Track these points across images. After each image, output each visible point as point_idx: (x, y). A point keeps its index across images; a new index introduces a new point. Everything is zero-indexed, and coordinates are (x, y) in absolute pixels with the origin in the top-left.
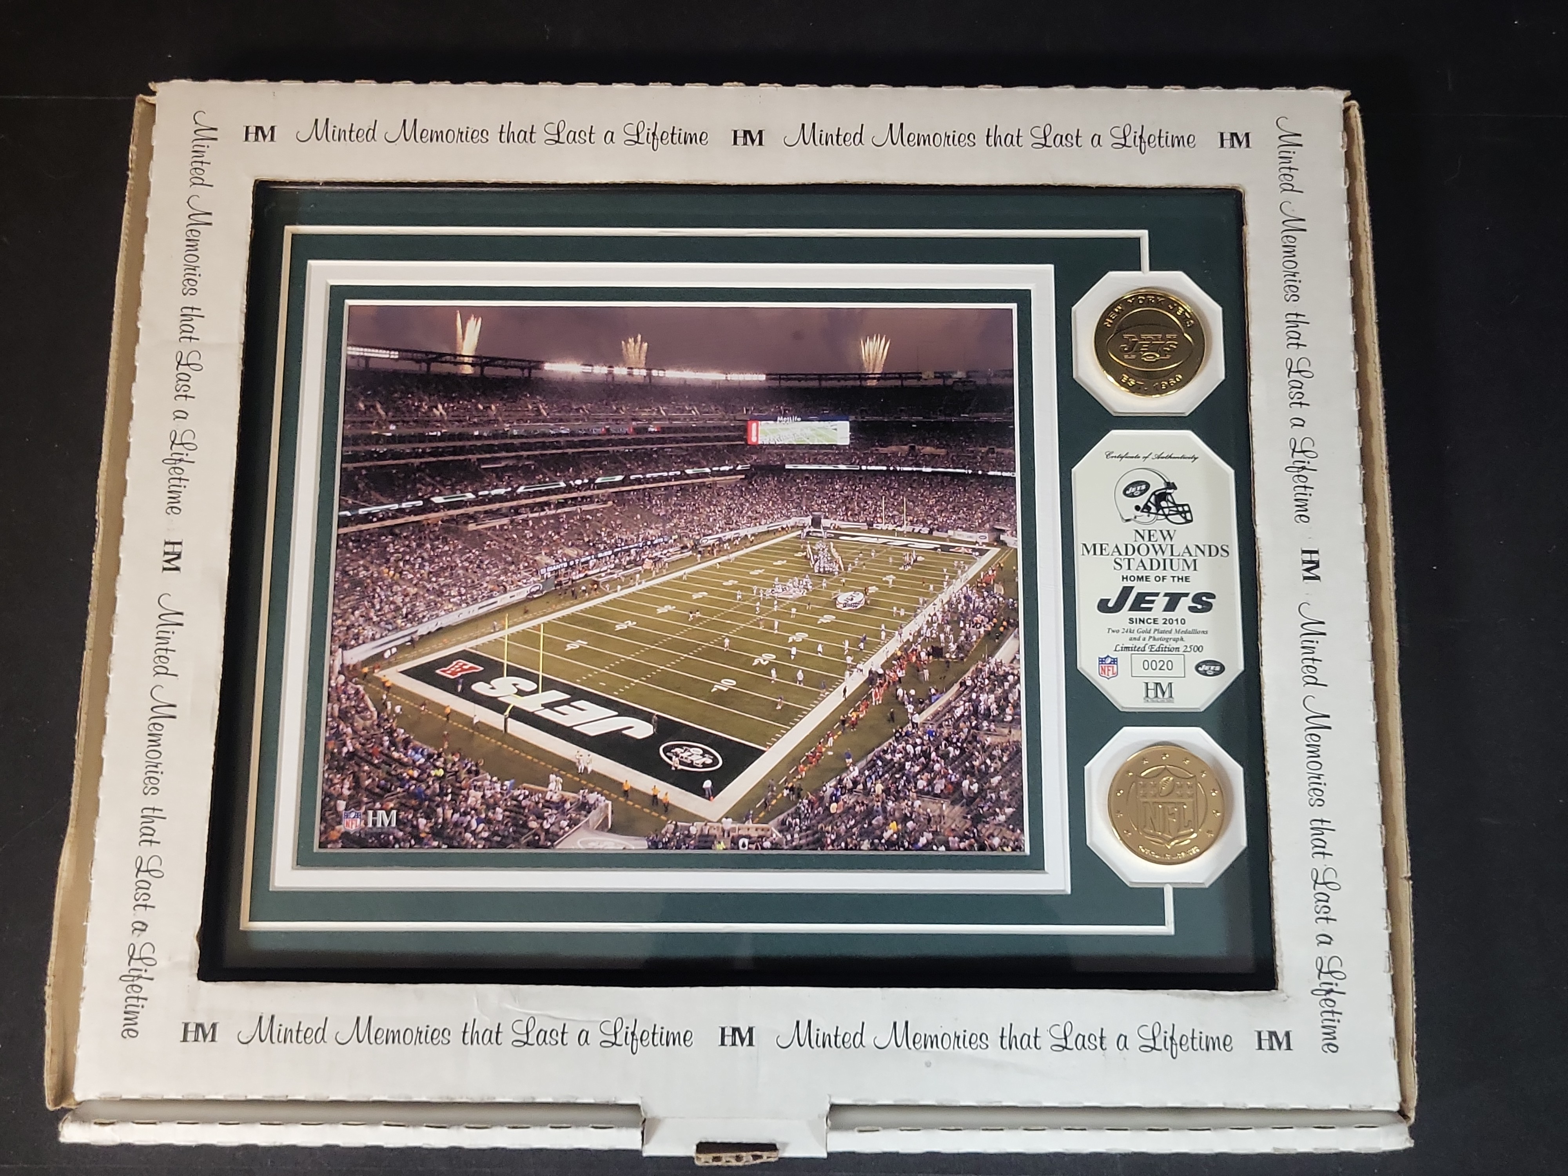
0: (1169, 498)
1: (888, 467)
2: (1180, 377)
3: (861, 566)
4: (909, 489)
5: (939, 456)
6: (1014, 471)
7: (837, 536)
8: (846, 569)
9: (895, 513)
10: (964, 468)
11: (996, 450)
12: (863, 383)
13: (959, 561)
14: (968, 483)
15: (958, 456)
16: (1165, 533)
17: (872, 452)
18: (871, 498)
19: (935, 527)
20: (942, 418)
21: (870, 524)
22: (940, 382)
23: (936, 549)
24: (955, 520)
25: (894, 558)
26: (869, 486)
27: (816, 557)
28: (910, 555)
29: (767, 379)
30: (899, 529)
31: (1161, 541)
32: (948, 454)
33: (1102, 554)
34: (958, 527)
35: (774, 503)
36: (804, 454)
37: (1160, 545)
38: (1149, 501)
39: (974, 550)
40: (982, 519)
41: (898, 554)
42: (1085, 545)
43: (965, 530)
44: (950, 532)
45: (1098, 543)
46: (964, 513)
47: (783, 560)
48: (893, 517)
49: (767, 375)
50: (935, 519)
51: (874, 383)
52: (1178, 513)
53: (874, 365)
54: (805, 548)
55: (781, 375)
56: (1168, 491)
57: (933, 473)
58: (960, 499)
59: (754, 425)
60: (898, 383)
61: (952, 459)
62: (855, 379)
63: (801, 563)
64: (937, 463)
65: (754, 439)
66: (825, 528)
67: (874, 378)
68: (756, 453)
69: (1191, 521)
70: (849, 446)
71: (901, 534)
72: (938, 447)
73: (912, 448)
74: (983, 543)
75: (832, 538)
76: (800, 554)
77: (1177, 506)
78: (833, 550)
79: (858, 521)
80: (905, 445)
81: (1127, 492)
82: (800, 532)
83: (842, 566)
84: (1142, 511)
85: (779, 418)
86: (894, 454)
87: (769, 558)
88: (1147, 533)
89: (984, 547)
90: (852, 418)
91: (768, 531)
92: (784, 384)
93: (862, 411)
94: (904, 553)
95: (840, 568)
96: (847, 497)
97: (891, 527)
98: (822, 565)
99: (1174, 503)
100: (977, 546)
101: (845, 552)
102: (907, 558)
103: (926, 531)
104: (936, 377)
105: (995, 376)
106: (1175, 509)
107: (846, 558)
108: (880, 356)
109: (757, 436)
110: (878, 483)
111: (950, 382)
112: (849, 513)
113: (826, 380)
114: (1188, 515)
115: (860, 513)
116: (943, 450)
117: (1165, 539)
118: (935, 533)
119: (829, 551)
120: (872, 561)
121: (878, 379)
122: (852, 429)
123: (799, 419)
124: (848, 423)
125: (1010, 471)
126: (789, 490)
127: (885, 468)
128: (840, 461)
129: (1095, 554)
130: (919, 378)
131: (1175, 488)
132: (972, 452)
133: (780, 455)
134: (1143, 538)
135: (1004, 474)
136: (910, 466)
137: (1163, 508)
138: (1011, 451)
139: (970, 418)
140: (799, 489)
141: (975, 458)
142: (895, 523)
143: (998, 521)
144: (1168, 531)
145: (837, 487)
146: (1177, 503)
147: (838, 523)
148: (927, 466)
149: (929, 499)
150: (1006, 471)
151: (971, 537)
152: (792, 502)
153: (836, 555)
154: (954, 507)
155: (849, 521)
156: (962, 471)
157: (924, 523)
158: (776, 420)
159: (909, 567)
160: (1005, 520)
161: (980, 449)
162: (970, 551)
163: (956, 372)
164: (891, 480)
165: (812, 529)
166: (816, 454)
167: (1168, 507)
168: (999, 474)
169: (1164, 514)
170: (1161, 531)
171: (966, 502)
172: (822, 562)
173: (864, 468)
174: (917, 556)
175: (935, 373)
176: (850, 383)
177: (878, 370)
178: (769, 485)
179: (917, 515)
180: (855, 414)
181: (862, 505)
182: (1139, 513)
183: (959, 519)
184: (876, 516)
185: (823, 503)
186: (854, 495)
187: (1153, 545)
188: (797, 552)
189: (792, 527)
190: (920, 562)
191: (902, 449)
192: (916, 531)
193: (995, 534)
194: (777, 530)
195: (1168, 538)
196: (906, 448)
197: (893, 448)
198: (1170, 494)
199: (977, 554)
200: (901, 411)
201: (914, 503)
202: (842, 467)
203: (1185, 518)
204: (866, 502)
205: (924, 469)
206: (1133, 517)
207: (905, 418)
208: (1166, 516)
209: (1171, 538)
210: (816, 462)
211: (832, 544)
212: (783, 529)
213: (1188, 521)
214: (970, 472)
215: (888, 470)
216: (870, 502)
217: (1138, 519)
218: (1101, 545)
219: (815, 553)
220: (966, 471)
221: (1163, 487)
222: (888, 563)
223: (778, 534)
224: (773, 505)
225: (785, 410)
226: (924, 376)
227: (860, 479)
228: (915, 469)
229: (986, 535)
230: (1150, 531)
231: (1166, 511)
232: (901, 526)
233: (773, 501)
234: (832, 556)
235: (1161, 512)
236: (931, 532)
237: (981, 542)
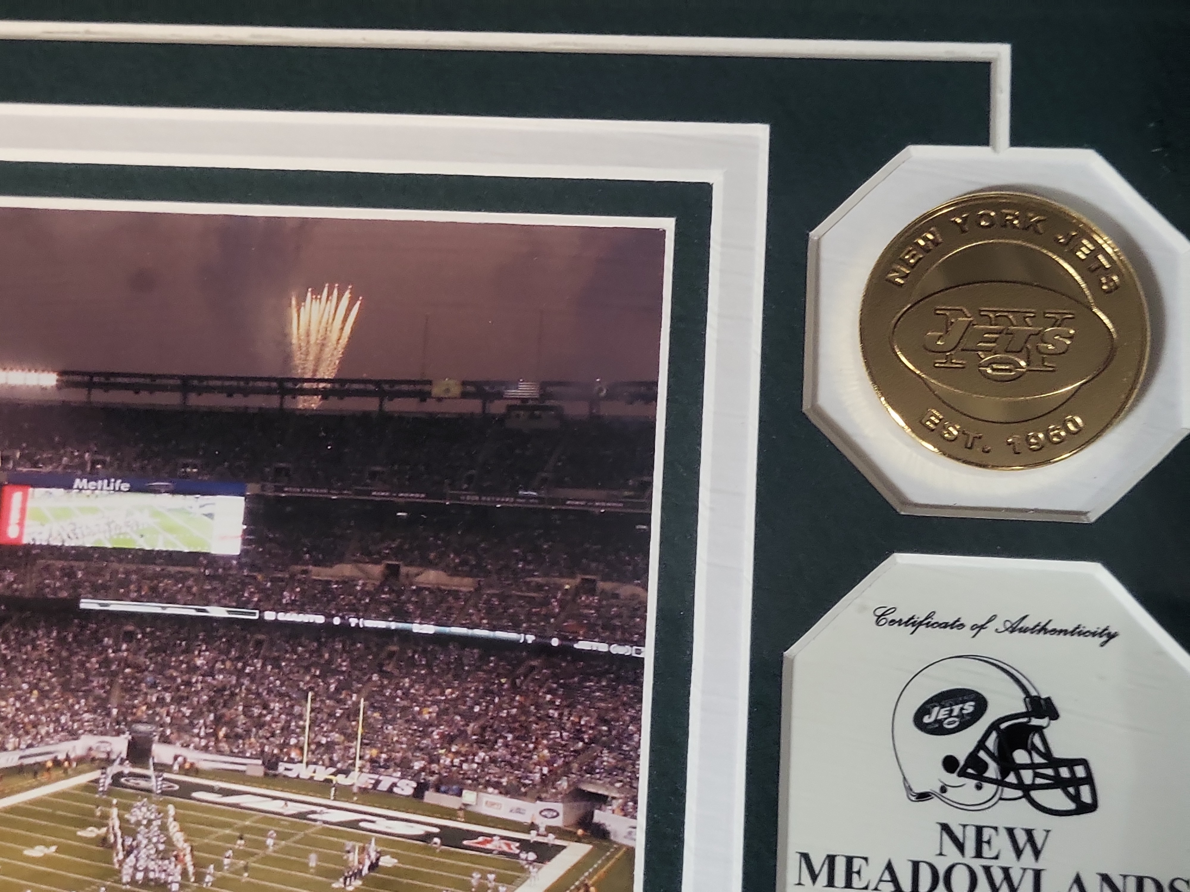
0: (1037, 740)
1: (329, 616)
2: (1078, 420)
3: (238, 872)
4: (375, 677)
5: (455, 594)
6: (641, 642)
7: (186, 790)
8: (200, 877)
9: (336, 736)
10: (516, 628)
11: (601, 585)
12: (289, 403)
13: (484, 877)
14: (521, 670)
15: (503, 598)
16: (1022, 838)
17: (292, 576)
18: (281, 695)
19: (433, 779)
20: (472, 498)
21: (271, 764)
22: (473, 406)
23: (427, 837)
24: (481, 764)
25: (322, 858)
26: (276, 662)
27: (129, 841)
28: (363, 850)
29: (59, 387)
30: (340, 779)
31: (1008, 858)
32: (478, 590)
33: (849, 884)
34: (488, 784)
35: (44, 695)
36: (127, 573)
37: (1006, 871)
38: (981, 745)
39: (525, 845)
40: (549, 763)
41: (332, 846)
42: (805, 857)
43: (505, 792)
44: (469, 796)
45: (841, 850)
46: (506, 745)
47: (47, 845)
48: (330, 747)
49: (61, 373)
50: (434, 759)
51: (314, 403)
52: (1058, 783)
53: (318, 360)
54: (105, 817)
55: (91, 375)
56: (1035, 722)
57: (436, 635)
58: (499, 708)
59: (17, 497)
60: (371, 405)
61: (488, 602)
62: (269, 392)
63: (89, 855)
64: (448, 612)
65: (12, 532)
66: (161, 768)
67: (315, 392)
68: (15, 567)
69: (1092, 807)
70: (239, 557)
71: (345, 792)
72: (454, 572)
73: (393, 572)
74: (550, 829)
75: (173, 794)
76: (91, 832)
77: (1055, 763)
78: (173, 827)
79: (242, 754)
80: (376, 562)
81: (926, 720)
82: (96, 774)
83: (191, 869)
84: (963, 774)
85: (77, 482)
86: (347, 583)
87: (15, 839)
88: (971, 833)
89: (551, 839)
90: (252, 488)
91: (19, 770)
92: (99, 397)
93: (278, 471)
94: (349, 845)
95: (184, 873)
96: (220, 690)
97: (322, 773)
98: (141, 864)
99: (1047, 754)
100: (532, 836)
101: (204, 834)
102: (354, 858)
103: (407, 787)
104: (464, 395)
105: (609, 397)
106: (1050, 772)
107: (200, 849)
108: (334, 336)
109: (21, 524)
110: (300, 657)
111: (497, 408)
112: (221, 734)
113: (200, 391)
114: (1085, 792)
115: (248, 731)
116: (468, 581)
117: (1019, 852)
118: (431, 797)
119: (163, 828)
120: (266, 860)
121: (325, 394)
122: (250, 517)
123: (126, 486)
124: (243, 498)
125: (633, 643)
126: (82, 664)
127: (320, 619)
128: (212, 597)
129: (831, 883)
130: (424, 396)
131: (1054, 715)
132: (539, 587)
133: (70, 574)
134: (960, 847)
135: (617, 649)
136: (384, 617)
137: (1017, 768)
138: (639, 590)
139: (541, 500)
140: (106, 662)
141: (546, 603)
142: (332, 764)
143: (591, 770)
144: (1029, 833)
145: (199, 662)
146: (1058, 753)
147: (193, 756)
148: (425, 619)
149: (423, 705)
150: (622, 642)
151: (519, 811)
152: (87, 694)
153: (178, 838)
154: (483, 729)
155: (220, 752)
156: (512, 636)
157: (404, 766)
158: (69, 486)
159: (358, 883)
160: (609, 772)
161: (558, 581)
162: (514, 848)
163: (515, 384)
164: (333, 651)
165: (127, 769)
166: (157, 576)
167: (1032, 766)
168: (603, 647)
169: (1020, 785)
170: (1010, 832)
171: (515, 718)
172: (143, 853)
173: (269, 616)
174: (380, 854)
175: (464, 383)
176: (256, 402)
177: (327, 371)
178: (34, 648)
179: (388, 744)
180: (263, 479)
181: (256, 711)
182: (953, 779)
183: (493, 760)
184: (286, 744)
185: (161, 701)
186: (239, 685)
187: (987, 870)
188: (84, 825)
189: (80, 760)
190: (387, 870)
191: (368, 576)
192: (384, 786)
193: (580, 808)
194: (41, 766)
195: (1028, 852)
196: (376, 570)
197: (346, 570)
198: (1039, 729)
199: (532, 856)
200: (374, 475)
201: (384, 712)
202: (217, 612)
203: (1076, 798)
204: (265, 706)
205: (417, 628)
206: (938, 790)
207: (380, 495)
208: (1026, 790)
209: (1037, 853)
210: (155, 596)
211: (171, 810)
212: (57, 763)
213: (1083, 809)
214: (530, 638)
215: (328, 626)
216: (276, 706)
217: (950, 794)
218: (850, 860)
219: (129, 830)
220: (521, 638)
221: (1023, 709)
222: (305, 867)
223: (43, 777)
224: (40, 702)
225: (94, 463)
226: (436, 391)
227: (259, 644)
228: (393, 625)
229: (559, 807)
230: (979, 830)
231: (1027, 776)
232: (346, 772)
233: (41, 691)
234: (169, 842)
235: (1011, 778)
236: (420, 791)
237: (542, 823)
